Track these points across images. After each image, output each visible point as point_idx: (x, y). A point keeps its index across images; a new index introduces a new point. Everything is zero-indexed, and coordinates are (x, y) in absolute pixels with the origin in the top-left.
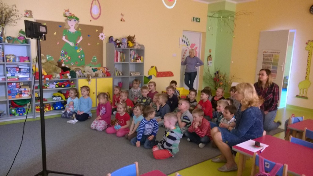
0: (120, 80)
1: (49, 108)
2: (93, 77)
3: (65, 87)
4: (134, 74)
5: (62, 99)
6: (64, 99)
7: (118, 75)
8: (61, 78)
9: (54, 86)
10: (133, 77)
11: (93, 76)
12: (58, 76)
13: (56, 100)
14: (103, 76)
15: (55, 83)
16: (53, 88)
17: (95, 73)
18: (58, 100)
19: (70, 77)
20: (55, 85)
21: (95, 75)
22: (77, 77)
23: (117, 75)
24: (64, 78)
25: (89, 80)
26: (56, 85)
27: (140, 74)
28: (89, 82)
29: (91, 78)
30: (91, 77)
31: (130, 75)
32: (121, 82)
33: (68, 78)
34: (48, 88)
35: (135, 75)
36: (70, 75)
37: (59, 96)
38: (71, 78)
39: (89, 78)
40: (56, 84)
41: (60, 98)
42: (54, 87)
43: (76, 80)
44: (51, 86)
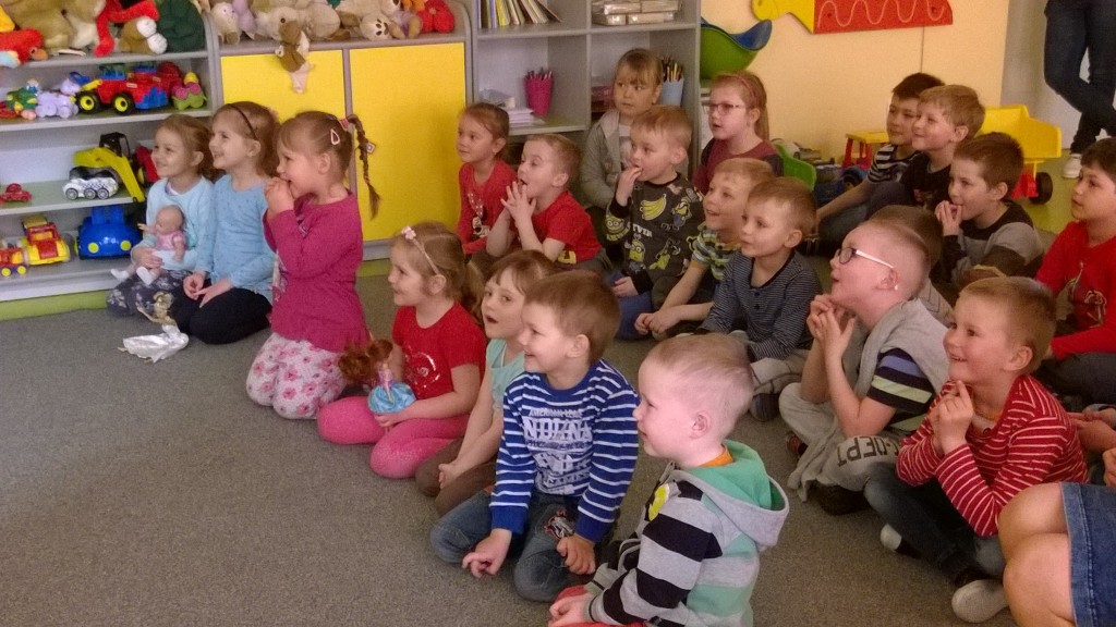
0: (541, 60)
1: (46, 247)
2: (325, 40)
3: (133, 110)
4: (627, 15)
5: (122, 188)
6: (135, 191)
7: (512, 21)
8: (104, 50)
9: (65, 103)
10: (624, 36)
11: (321, 34)
12: (88, 34)
13: (86, 198)
14: (397, 31)
15: (71, 88)
16: (56, 117)
17: (340, 14)
18: (97, 197)
19: (157, 44)
20: (73, 100)
21: (342, 26)
22: (212, 41)
23: (504, 21)
24: (127, 48)
25: (293, 62)
26: (78, 96)
27: (679, 15)
28: (298, 77)
29: (304, 43)
30: (313, 40)
31: (599, 19)
32: (542, 74)
33: (148, 51)
34: (27, 120)
35: (635, 19)
36: (159, 30)
37: (107, 173)
38: (168, 50)
39: (290, 45)
40: (76, 88)
41: (110, 184)
42: (66, 112)
43: (204, 60)
44: (48, 103)
